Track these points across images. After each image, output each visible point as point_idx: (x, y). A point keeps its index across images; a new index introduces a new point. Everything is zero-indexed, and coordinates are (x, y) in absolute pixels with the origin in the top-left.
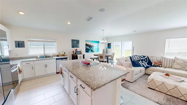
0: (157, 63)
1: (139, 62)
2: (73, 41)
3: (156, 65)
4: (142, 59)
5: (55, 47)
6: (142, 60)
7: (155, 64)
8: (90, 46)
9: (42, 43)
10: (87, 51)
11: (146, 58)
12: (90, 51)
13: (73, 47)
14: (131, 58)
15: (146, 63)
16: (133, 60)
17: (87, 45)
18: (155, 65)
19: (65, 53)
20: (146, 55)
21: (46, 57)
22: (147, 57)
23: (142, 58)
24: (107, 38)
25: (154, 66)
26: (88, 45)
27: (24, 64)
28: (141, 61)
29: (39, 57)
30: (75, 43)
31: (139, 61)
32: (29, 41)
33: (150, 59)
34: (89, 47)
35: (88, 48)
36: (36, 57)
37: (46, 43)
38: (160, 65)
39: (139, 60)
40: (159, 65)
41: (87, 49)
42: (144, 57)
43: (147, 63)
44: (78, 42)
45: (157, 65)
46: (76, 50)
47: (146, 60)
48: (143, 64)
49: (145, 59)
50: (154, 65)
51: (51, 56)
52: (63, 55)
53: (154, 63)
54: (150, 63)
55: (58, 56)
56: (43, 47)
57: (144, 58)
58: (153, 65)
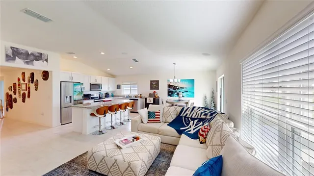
5: (137, 89)
8: (174, 88)
16: (181, 115)
17: (169, 86)
19: (141, 95)
32: (122, 84)
34: (174, 89)
35: (172, 90)
37: (132, 85)
41: (171, 92)
44: (157, 82)
55: (136, 97)
56: (130, 88)
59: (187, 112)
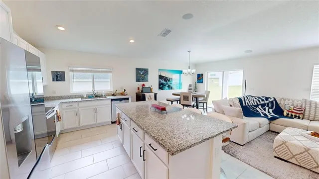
0: (293, 111)
1: (257, 109)
2: (138, 70)
3: (292, 115)
4: (262, 102)
5: (109, 80)
6: (263, 105)
7: (290, 113)
8: (166, 79)
9: (90, 74)
10: (161, 87)
11: (272, 102)
12: (167, 88)
13: (138, 80)
14: (240, 100)
15: (271, 110)
16: (244, 105)
17: (161, 77)
18: (290, 116)
19: (125, 90)
20: (272, 95)
21: (96, 96)
22: (273, 99)
23: (263, 100)
24: (196, 65)
25: (287, 116)
26: (164, 77)
27: (64, 106)
28: (260, 107)
29: (85, 96)
30: (141, 74)
31: (257, 106)
32: (71, 71)
33: (279, 103)
34: (165, 81)
35: (164, 82)
36: (82, 97)
37: (96, 74)
38: (301, 116)
39: (256, 104)
40: (297, 115)
41: (162, 84)
42: (267, 99)
43: (273, 111)
44: (146, 71)
45: (294, 114)
46: (144, 85)
47: (270, 106)
48: (264, 112)
49: (268, 104)
50: (288, 114)
51: (103, 95)
52: (122, 94)
53: (288, 111)
54: (279, 111)
55: (114, 95)
56: (91, 80)
57: (268, 102)
58: (285, 114)
59: (246, 102)
